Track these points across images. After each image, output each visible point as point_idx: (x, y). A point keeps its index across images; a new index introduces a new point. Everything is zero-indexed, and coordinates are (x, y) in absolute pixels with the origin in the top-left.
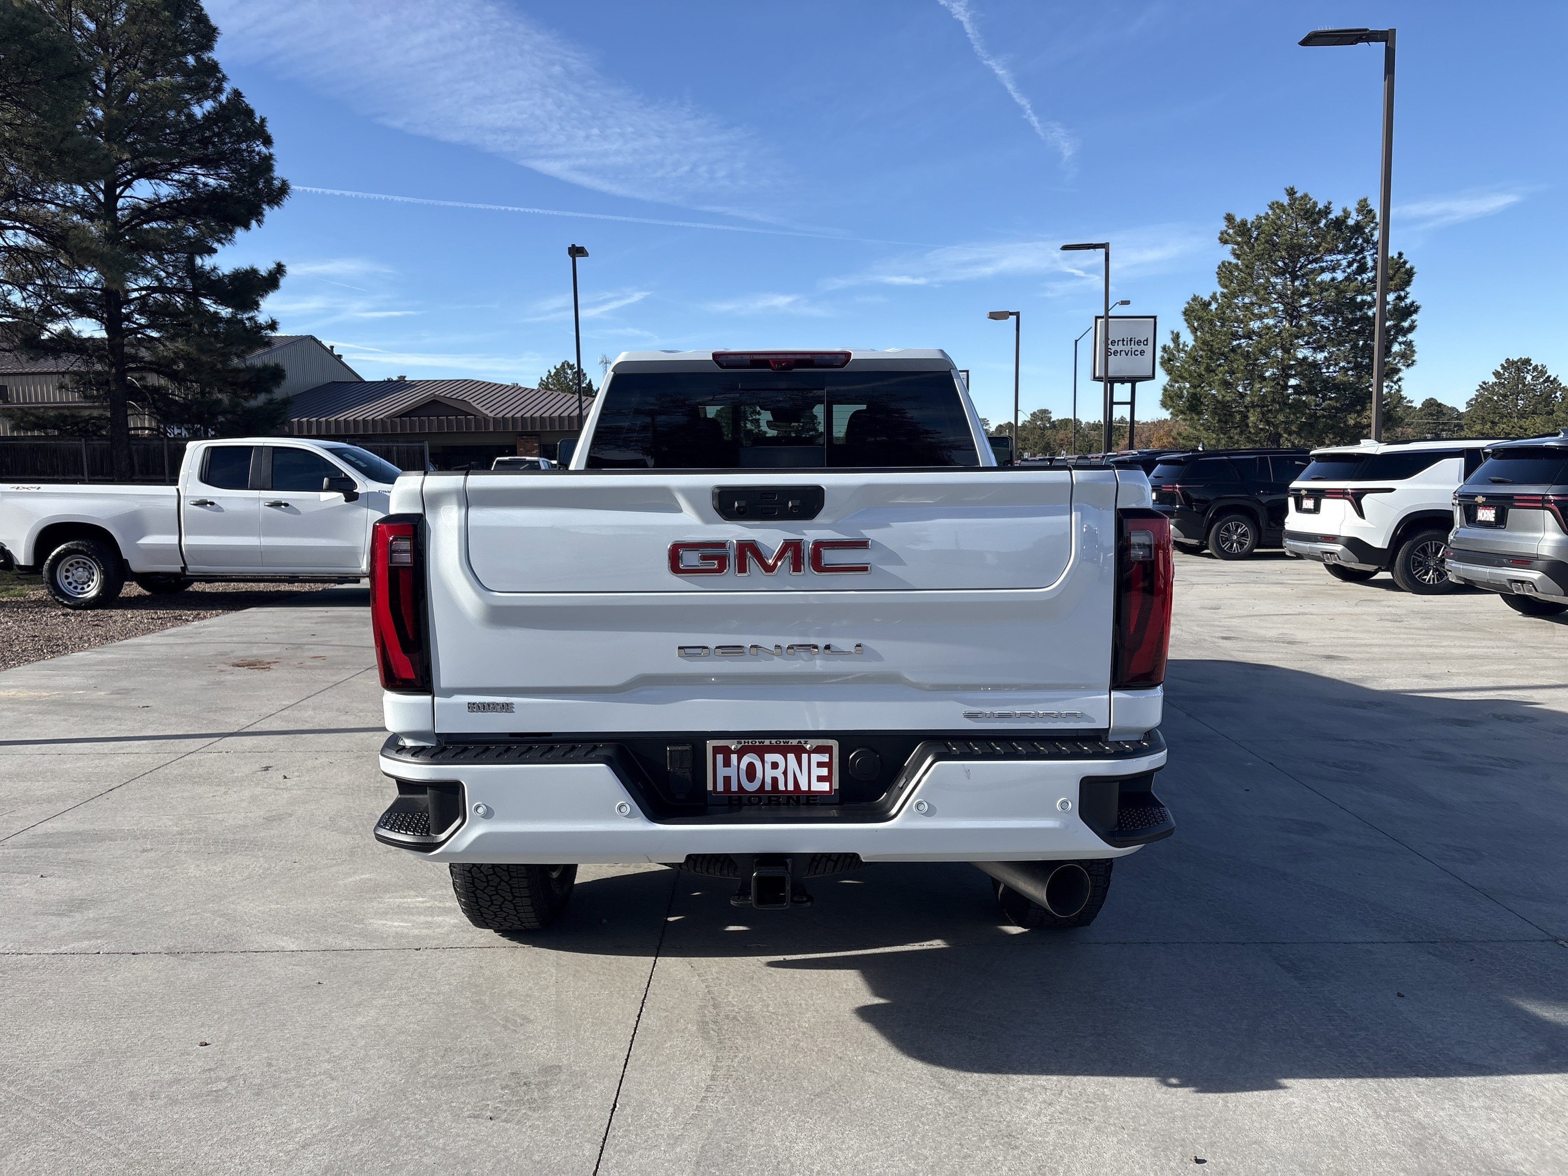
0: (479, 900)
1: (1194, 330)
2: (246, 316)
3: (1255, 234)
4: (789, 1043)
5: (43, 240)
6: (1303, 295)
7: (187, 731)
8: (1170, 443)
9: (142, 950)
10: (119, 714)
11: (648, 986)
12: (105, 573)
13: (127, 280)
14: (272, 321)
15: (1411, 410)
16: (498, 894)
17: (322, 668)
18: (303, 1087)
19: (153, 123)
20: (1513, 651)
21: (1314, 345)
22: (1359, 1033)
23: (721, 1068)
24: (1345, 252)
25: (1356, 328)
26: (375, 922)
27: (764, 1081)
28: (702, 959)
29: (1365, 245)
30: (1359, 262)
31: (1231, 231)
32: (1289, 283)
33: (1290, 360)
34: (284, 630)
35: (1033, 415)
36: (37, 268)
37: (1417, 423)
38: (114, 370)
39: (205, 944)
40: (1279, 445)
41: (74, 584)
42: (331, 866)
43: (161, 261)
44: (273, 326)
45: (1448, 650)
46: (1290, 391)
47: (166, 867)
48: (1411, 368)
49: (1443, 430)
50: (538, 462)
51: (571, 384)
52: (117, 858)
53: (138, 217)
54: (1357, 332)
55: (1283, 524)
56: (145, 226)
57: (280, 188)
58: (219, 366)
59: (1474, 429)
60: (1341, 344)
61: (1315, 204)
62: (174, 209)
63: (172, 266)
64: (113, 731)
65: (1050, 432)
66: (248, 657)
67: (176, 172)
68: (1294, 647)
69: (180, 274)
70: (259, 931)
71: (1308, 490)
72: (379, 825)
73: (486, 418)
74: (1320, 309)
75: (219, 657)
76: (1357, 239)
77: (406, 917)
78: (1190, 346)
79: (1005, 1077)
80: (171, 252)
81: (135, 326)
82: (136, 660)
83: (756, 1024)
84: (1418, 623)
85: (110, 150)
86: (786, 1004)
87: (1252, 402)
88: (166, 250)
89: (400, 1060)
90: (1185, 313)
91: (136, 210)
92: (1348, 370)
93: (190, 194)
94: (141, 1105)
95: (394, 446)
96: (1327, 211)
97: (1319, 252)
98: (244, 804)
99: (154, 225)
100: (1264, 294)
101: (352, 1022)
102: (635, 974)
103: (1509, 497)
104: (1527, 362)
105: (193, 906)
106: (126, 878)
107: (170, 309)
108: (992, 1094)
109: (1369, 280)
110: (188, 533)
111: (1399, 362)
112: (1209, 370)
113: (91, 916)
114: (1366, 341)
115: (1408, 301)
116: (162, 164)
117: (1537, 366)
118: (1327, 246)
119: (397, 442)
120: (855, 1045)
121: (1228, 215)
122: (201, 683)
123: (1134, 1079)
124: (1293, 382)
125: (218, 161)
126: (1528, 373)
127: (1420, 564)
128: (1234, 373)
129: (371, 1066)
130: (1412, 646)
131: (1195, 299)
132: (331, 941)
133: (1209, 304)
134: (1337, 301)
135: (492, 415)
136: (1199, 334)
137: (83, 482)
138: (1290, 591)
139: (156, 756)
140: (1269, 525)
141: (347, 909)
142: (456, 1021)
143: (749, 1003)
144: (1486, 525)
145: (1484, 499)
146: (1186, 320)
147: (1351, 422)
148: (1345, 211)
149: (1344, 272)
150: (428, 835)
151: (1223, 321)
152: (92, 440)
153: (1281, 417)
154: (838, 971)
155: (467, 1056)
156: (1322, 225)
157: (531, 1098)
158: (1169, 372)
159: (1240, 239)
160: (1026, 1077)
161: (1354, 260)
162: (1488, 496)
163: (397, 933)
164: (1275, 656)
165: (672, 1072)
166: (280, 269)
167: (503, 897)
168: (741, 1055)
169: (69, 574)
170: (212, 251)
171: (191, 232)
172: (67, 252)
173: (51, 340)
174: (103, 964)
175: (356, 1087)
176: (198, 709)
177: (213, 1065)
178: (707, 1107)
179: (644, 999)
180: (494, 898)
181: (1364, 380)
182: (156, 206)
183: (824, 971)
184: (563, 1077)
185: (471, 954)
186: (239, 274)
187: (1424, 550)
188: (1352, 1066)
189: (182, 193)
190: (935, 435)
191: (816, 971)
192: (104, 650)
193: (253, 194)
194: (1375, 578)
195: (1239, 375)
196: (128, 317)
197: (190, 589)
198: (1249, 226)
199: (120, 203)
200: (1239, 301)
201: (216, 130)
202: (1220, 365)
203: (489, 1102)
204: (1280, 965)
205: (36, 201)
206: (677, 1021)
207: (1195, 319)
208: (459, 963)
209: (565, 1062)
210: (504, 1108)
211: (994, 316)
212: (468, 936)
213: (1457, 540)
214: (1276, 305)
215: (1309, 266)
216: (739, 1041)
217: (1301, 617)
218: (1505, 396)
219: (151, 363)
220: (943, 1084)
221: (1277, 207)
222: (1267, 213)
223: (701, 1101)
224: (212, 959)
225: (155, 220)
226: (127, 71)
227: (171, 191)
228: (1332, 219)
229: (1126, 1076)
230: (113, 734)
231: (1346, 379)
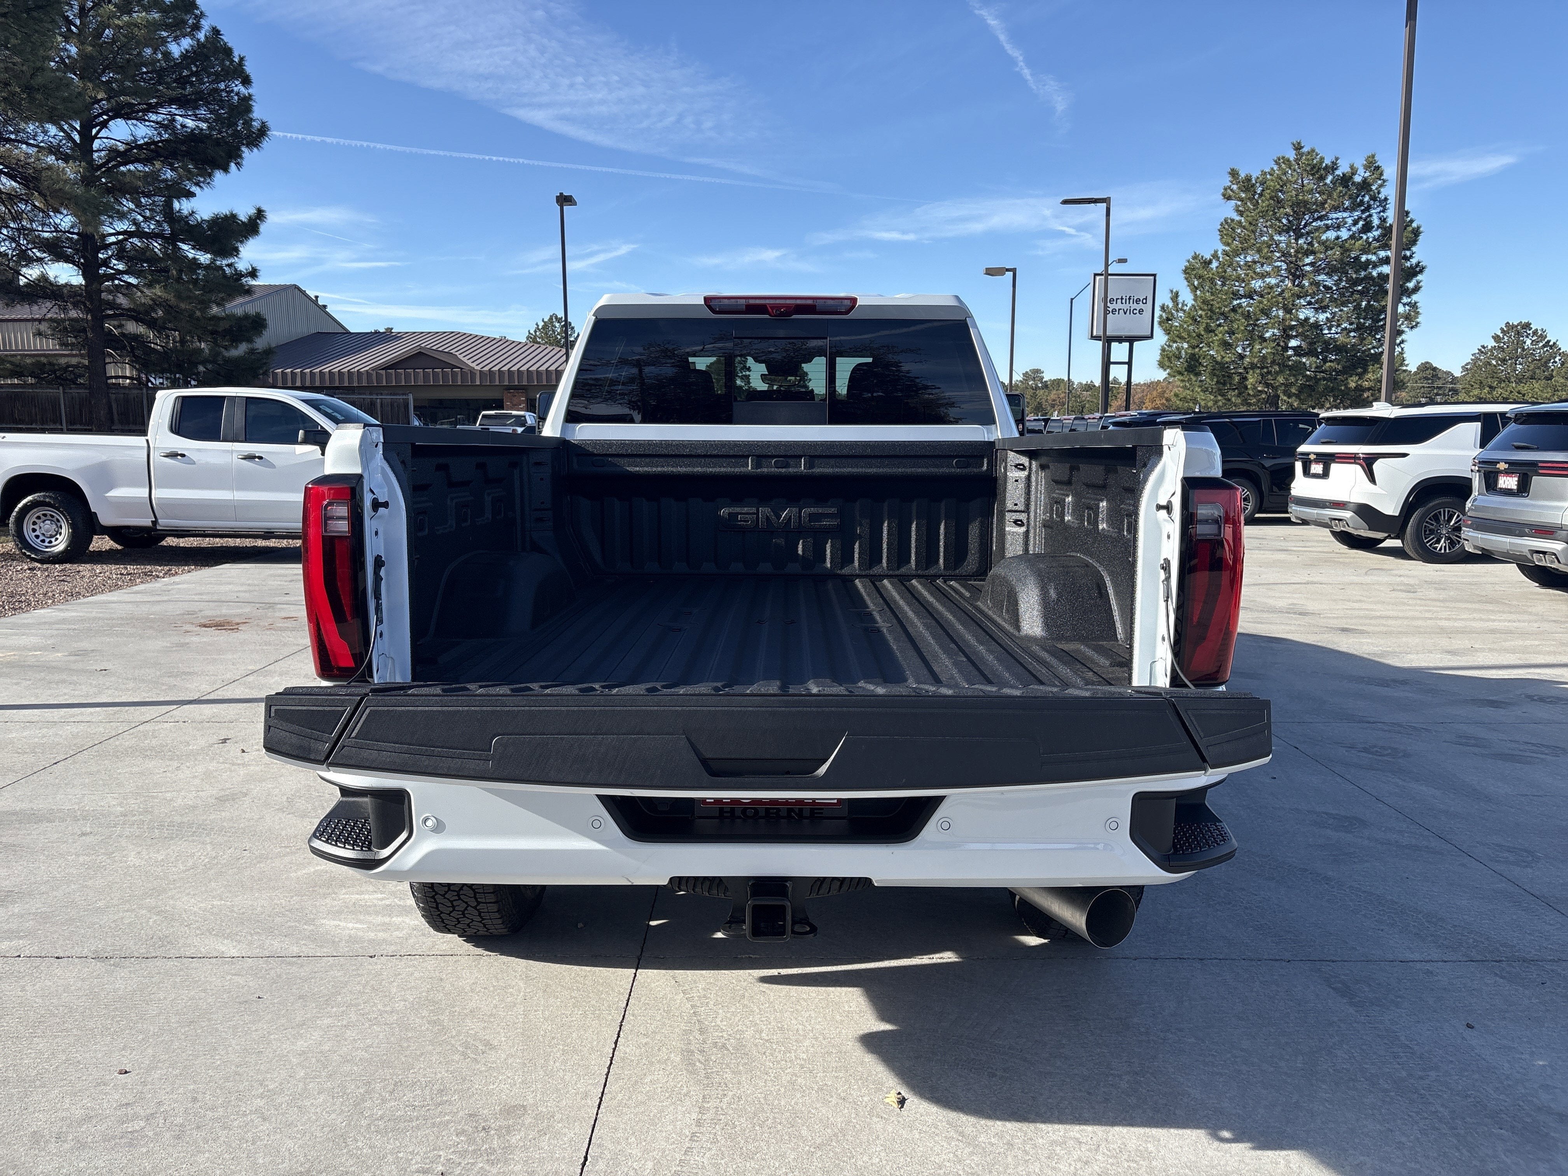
0: (440, 905)
1: (1194, 289)
2: (225, 262)
3: (1259, 190)
4: (785, 1079)
5: (16, 181)
6: (1307, 253)
7: (144, 697)
8: (1163, 404)
9: (67, 954)
10: (75, 678)
11: (627, 1004)
12: (73, 526)
13: (102, 223)
14: (253, 268)
15: (1405, 374)
16: (460, 899)
17: (293, 629)
18: (230, 1129)
19: (128, 61)
20: (1536, 625)
21: (1317, 306)
22: (1429, 1073)
23: (708, 1109)
24: (1352, 209)
25: (1360, 288)
26: (328, 923)
27: (757, 1128)
28: (688, 972)
29: (1372, 202)
30: (1365, 220)
31: (1235, 187)
32: (1293, 241)
33: (1292, 320)
34: (257, 588)
35: (1025, 374)
36: (9, 210)
37: (1412, 387)
38: (89, 317)
39: (137, 947)
40: (1278, 407)
41: (42, 538)
42: (284, 856)
43: (138, 205)
44: (253, 273)
45: (1468, 623)
46: (1290, 352)
47: (104, 854)
48: (1415, 330)
49: (1437, 394)
50: (524, 416)
51: (559, 337)
52: (52, 842)
53: (114, 159)
54: (1361, 293)
55: (1289, 489)
56: (122, 168)
57: (259, 130)
58: (198, 313)
59: (1471, 394)
60: (1344, 304)
61: (1322, 159)
62: (152, 151)
63: (150, 210)
64: (66, 697)
65: (1042, 392)
66: (216, 616)
67: (153, 112)
68: (1307, 619)
69: (157, 218)
70: (198, 932)
71: (1317, 454)
72: (314, 835)
73: (472, 372)
74: (1324, 269)
75: (185, 617)
76: (1364, 196)
77: (362, 917)
78: (1189, 305)
79: (1032, 1126)
80: (148, 196)
81: (112, 271)
82: (99, 618)
83: (747, 1054)
84: (1432, 594)
85: (85, 89)
86: (781, 1029)
87: (1252, 364)
88: (143, 193)
89: (342, 1096)
90: (1185, 271)
91: (113, 153)
92: (1350, 332)
93: (167, 136)
94: (44, 1149)
95: (378, 399)
96: (1334, 167)
97: (1324, 208)
98: (197, 781)
99: (131, 167)
100: (1266, 252)
101: (292, 1047)
102: (613, 990)
103: (1533, 464)
104: (1527, 326)
105: (128, 901)
106: (60, 867)
107: (148, 253)
108: (1019, 1148)
109: (1374, 239)
110: (158, 486)
111: (1402, 324)
112: (1209, 330)
113: (16, 911)
114: (1369, 302)
115: (1414, 261)
116: (139, 104)
117: (1537, 330)
118: (1333, 203)
119: (381, 394)
120: (860, 1082)
121: (1233, 170)
122: (165, 644)
123: (1181, 1132)
124: (1293, 343)
125: (196, 101)
126: (1527, 337)
127: (1432, 532)
128: (1234, 334)
129: (309, 1104)
130: (1431, 619)
131: (1195, 257)
132: (276, 945)
133: (1210, 262)
134: (1342, 260)
135: (478, 368)
136: (1198, 292)
137: (60, 431)
138: (1296, 559)
139: (108, 725)
140: (1271, 490)
141: (297, 906)
142: (409, 1046)
143: (740, 1028)
144: (1508, 492)
145: (1506, 466)
146: (1186, 279)
147: (1353, 385)
148: (1352, 167)
149: (1349, 230)
150: (370, 849)
151: (1224, 279)
152: (71, 388)
153: (1281, 379)
154: (839, 989)
155: (419, 1092)
156: (1328, 181)
157: (490, 1148)
158: (1168, 332)
159: (1243, 195)
160: (1056, 1126)
161: (1360, 218)
162: (1511, 463)
163: (350, 937)
164: (1288, 628)
165: (652, 1115)
166: (260, 214)
167: (466, 903)
168: (731, 1093)
169: (36, 527)
170: (190, 195)
171: (169, 174)
172: (40, 194)
173: (27, 285)
174: (22, 970)
175: (290, 1131)
176: (158, 673)
177: (130, 1098)
178: (692, 1162)
179: (622, 1022)
180: (455, 903)
181: (1366, 342)
182: (133, 148)
183: (823, 988)
184: (528, 1120)
185: (431, 963)
186: (218, 219)
187: (1436, 518)
188: (1426, 1116)
189: (160, 134)
190: (934, 391)
191: (814, 988)
192: (68, 607)
193: (231, 135)
194: (1381, 545)
195: (1239, 336)
196: (106, 263)
197: (164, 543)
198: (1254, 182)
199: (96, 144)
200: (1240, 259)
201: (194, 69)
202: (1220, 325)
203: (441, 1153)
204: (1333, 988)
205: (9, 140)
206: (659, 1050)
207: (1195, 277)
208: (416, 974)
209: (531, 1101)
210: (458, 1161)
211: (990, 272)
212: (429, 941)
213: (1477, 509)
214: (1279, 264)
215: (1314, 224)
216: (728, 1076)
217: (1309, 586)
218: (1504, 361)
219: (129, 310)
220: (962, 1134)
221: (1283, 162)
222: (1272, 169)
223: (685, 1154)
224: (143, 965)
225: (132, 162)
226: (102, 6)
227: (149, 132)
228: (1338, 176)
229: (1171, 1127)
230: (66, 700)
231: (1348, 340)
